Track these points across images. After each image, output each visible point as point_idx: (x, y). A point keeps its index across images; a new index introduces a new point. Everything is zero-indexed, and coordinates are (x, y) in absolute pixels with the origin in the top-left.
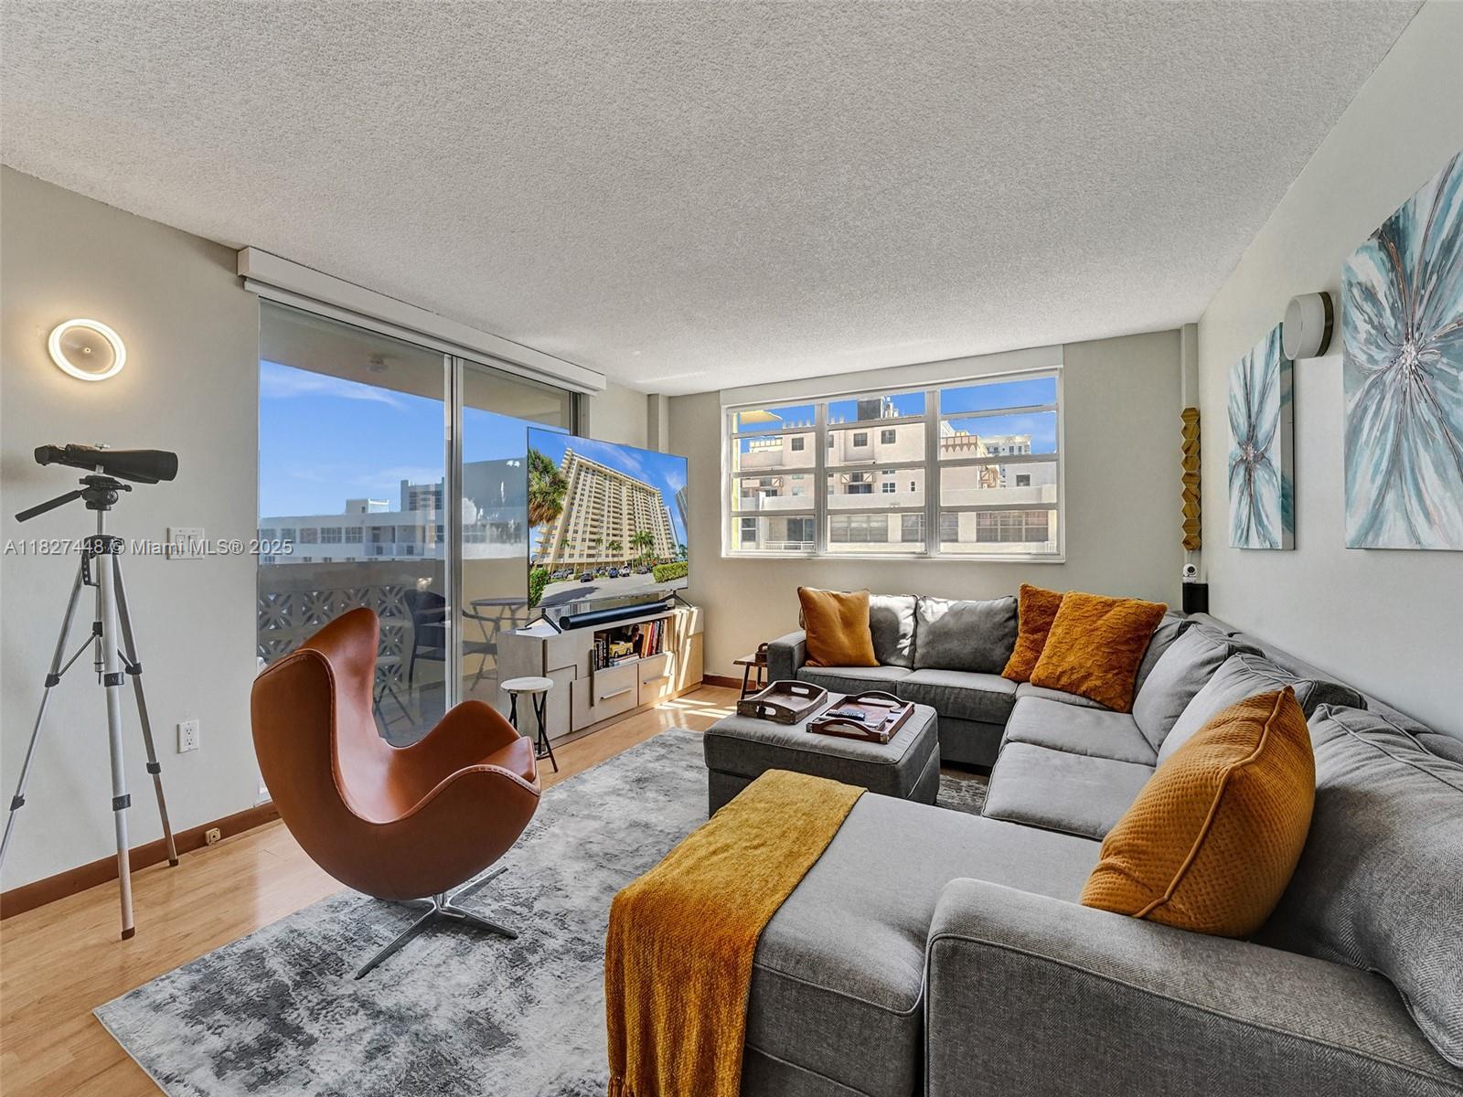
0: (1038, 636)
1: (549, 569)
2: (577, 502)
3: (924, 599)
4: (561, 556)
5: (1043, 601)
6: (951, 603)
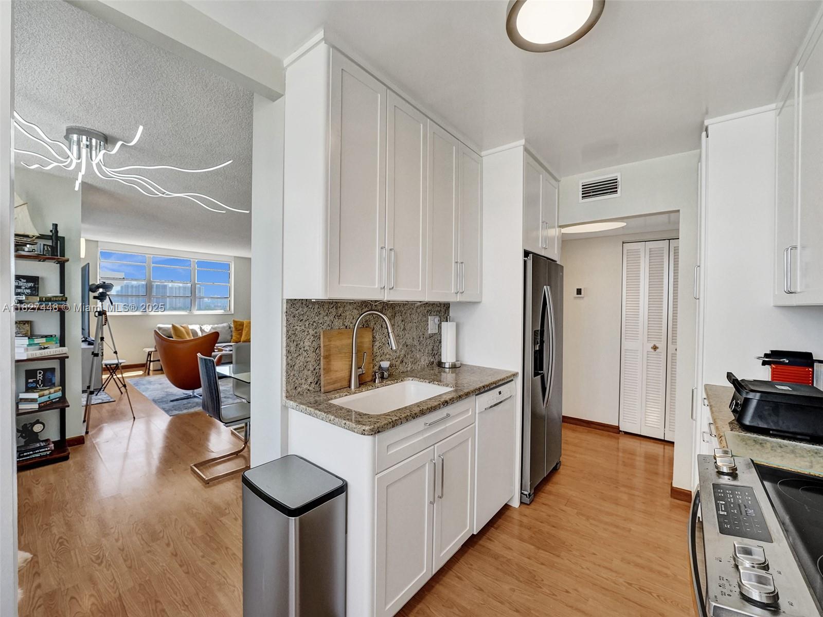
0: (240, 331)
3: (203, 325)
5: (239, 323)
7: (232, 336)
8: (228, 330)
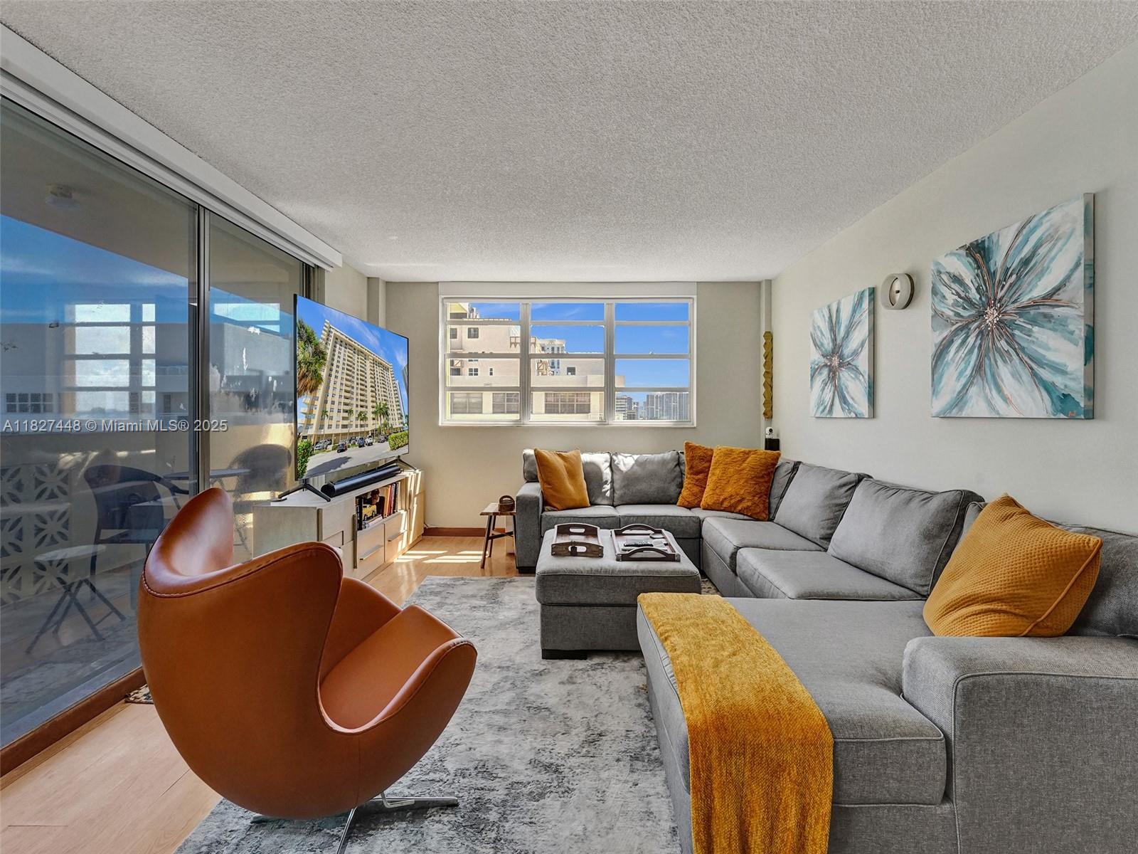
0: (700, 476)
1: (312, 440)
2: (333, 373)
3: (616, 454)
4: (321, 427)
5: (700, 453)
6: (636, 457)
7: (681, 486)
8: (673, 470)
